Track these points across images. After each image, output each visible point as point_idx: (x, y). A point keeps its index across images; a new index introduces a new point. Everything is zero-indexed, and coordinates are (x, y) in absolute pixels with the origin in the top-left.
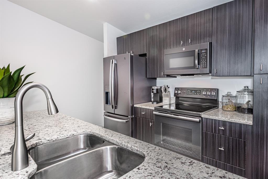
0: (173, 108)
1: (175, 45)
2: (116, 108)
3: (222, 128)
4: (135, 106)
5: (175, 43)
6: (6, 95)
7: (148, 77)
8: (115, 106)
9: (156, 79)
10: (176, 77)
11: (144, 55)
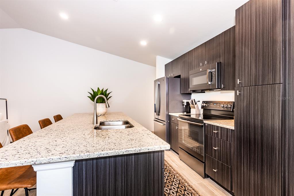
0: (201, 118)
1: (197, 67)
2: (159, 115)
3: (216, 132)
4: (169, 114)
5: (197, 66)
6: (101, 102)
7: (181, 93)
8: (158, 114)
9: (191, 94)
10: (204, 92)
11: (179, 77)
